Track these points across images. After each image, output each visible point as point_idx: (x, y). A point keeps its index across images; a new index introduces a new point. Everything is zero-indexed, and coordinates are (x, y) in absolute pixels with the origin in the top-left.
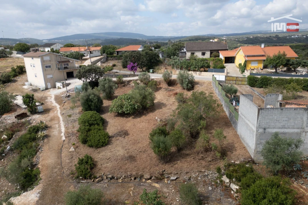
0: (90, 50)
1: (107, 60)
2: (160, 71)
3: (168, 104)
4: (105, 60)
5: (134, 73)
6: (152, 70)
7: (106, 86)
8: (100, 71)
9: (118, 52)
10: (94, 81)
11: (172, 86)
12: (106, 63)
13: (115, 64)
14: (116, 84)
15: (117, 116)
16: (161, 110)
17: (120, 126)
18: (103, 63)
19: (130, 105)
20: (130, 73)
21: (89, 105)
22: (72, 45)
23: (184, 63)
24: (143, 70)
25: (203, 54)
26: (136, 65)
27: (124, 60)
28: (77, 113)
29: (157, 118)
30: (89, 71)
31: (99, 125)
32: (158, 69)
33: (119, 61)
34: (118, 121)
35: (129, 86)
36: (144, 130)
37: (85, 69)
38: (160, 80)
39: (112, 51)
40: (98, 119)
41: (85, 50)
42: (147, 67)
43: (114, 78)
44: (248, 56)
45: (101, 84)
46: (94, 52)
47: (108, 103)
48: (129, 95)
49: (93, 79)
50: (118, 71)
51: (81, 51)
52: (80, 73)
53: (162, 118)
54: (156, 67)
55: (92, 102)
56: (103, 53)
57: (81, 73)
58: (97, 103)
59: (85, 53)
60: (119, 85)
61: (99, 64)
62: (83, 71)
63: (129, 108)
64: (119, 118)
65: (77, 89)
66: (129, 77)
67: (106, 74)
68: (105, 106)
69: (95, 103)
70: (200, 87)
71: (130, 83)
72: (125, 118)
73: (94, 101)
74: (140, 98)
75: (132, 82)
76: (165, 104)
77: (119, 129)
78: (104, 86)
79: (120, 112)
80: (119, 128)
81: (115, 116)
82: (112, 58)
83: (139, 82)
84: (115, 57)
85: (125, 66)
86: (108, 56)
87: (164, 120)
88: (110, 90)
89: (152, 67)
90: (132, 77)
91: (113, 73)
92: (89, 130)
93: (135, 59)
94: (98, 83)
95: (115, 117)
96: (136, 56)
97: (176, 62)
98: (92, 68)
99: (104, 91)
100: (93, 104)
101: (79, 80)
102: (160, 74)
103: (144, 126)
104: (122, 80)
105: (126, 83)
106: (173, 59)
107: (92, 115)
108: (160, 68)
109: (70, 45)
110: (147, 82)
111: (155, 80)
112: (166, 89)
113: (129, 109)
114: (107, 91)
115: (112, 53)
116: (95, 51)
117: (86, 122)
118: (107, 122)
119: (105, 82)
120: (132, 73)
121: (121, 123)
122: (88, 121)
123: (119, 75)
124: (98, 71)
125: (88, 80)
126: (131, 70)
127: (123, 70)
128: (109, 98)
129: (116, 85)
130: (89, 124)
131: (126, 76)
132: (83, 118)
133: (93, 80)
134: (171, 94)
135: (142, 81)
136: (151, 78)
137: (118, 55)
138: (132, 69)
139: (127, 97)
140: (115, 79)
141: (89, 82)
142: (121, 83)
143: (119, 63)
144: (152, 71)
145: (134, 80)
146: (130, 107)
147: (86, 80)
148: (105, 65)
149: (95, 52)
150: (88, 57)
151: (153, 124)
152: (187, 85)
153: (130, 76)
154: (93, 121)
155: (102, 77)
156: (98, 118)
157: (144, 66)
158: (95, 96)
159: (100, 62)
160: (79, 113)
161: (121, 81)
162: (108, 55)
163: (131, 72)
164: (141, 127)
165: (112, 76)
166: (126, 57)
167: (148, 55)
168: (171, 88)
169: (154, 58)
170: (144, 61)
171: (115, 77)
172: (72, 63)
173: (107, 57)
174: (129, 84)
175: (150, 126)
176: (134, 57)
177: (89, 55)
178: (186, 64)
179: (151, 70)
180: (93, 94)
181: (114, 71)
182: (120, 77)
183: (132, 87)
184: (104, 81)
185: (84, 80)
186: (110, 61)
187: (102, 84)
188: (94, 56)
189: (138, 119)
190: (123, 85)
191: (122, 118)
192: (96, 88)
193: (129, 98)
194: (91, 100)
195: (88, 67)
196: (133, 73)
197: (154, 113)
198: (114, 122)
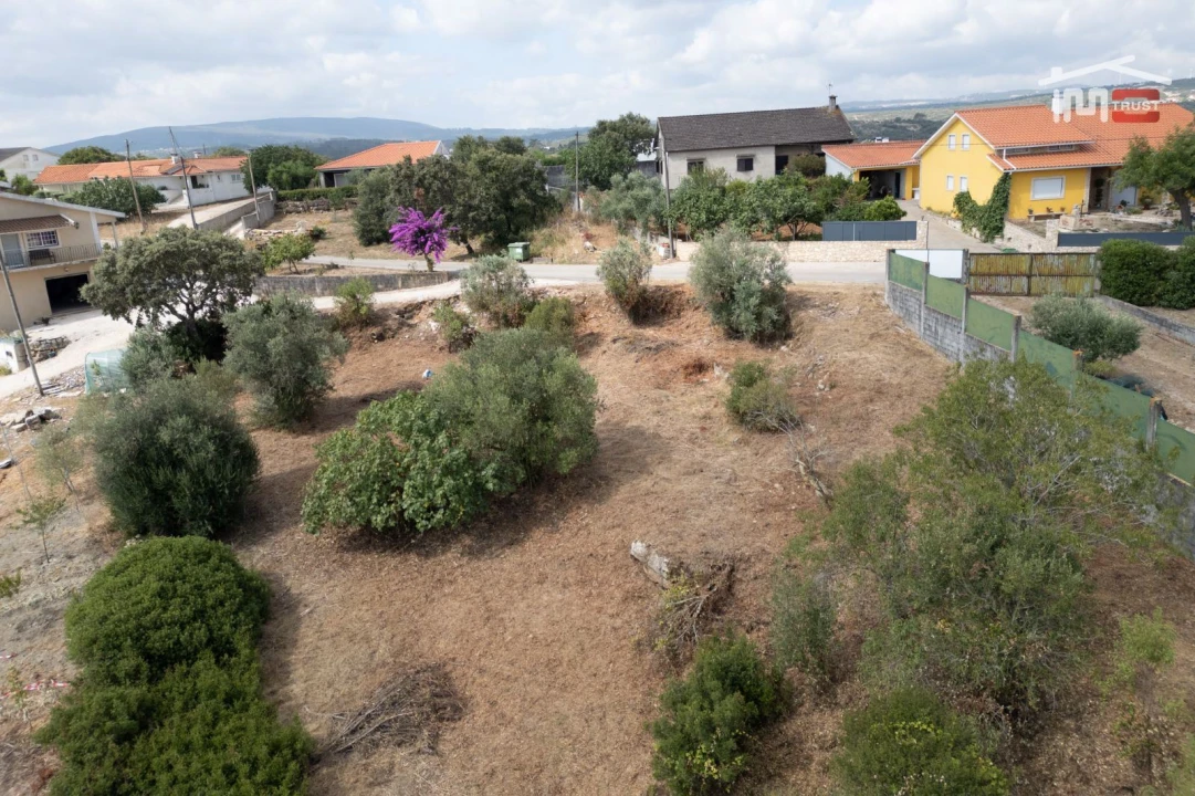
0: (194, 172)
1: (278, 212)
2: (560, 250)
3: (672, 434)
4: (268, 211)
5: (430, 263)
6: (522, 244)
7: (276, 345)
8: (232, 258)
9: (329, 176)
10: (203, 320)
11: (654, 324)
12: (275, 224)
13: (321, 227)
14: (334, 329)
15: (356, 549)
16: (645, 483)
17: (387, 633)
18: (259, 228)
19: (448, 471)
20: (406, 268)
21: (154, 491)
22: (103, 151)
23: (692, 202)
24: (469, 248)
25: (746, 164)
26: (438, 224)
27: (366, 206)
28: (74, 549)
29: (638, 548)
30: (169, 262)
31: (232, 652)
32: (549, 241)
33: (340, 214)
34: (368, 588)
35: (410, 339)
36: (569, 651)
37: (141, 253)
38: (581, 293)
39: (301, 170)
40: (222, 604)
41: (166, 174)
42: (490, 234)
43: (323, 295)
44: (1013, 153)
45: (239, 338)
46: (212, 181)
47: (291, 452)
48: (436, 399)
49: (196, 309)
50: (340, 260)
51: (146, 178)
52: (114, 278)
53: (680, 546)
54: (535, 233)
55: (177, 464)
56: (258, 186)
57: (121, 278)
58: (210, 473)
59: (164, 188)
60: (354, 333)
61: (237, 231)
62: (131, 263)
63: (439, 492)
64: (372, 558)
65: (98, 373)
66: (405, 286)
67: (277, 280)
68: (276, 471)
69: (201, 471)
70: (829, 320)
71: (411, 317)
72: (413, 558)
73: (193, 461)
74: (515, 418)
75: (422, 314)
76: (657, 436)
77: (384, 664)
78: (259, 348)
79: (378, 521)
80: (383, 651)
81: (344, 549)
82: (303, 203)
83: (463, 308)
84: (316, 196)
85: (374, 235)
86: (282, 192)
87: (700, 568)
88: (301, 372)
89: (517, 232)
90: (420, 285)
91: (311, 271)
92: (147, 716)
93: (427, 191)
94: (225, 331)
95: (348, 557)
96: (435, 177)
97: (646, 201)
98: (184, 244)
99: (264, 377)
100: (184, 478)
101: (109, 317)
102: (562, 263)
103: (557, 616)
104: (370, 306)
105: (390, 322)
106: (623, 185)
107: (173, 580)
108: (558, 235)
109: (91, 155)
110: (516, 309)
111: (553, 293)
112: (632, 344)
113: (444, 496)
114: (284, 376)
115: (299, 182)
116: (219, 174)
117: (119, 648)
118: (291, 605)
119: (268, 322)
120: (422, 265)
121: (391, 603)
122: (139, 637)
123: (347, 279)
124: (226, 262)
125: (168, 319)
126: (413, 252)
127: (367, 253)
128: (299, 419)
129: (338, 336)
130: (148, 655)
131: (388, 282)
132: (102, 609)
133: (199, 315)
134: (668, 367)
135: (482, 306)
136: (531, 286)
137: (333, 189)
138: (421, 241)
139: (423, 417)
140: (325, 303)
141: (174, 332)
142: (365, 324)
143: (341, 224)
144: (520, 251)
145: (433, 302)
146: (449, 482)
147: (155, 318)
148: (266, 235)
149: (215, 178)
150: (183, 203)
151: (618, 595)
152: (759, 317)
153: (411, 281)
154: (182, 628)
155: (249, 294)
156: (220, 591)
157: (480, 228)
158: (196, 423)
159: (240, 225)
160: (94, 543)
161: (363, 310)
162: (281, 188)
163: (411, 261)
164: (539, 625)
165: (310, 287)
166: (378, 190)
167: (493, 174)
168: (649, 332)
169: (524, 185)
170: (476, 202)
171: (324, 289)
172: (77, 225)
173: (280, 199)
174: (410, 326)
175: (600, 610)
176: (420, 183)
177: (185, 197)
178: (703, 204)
179: (516, 244)
180: (185, 408)
181: (318, 259)
182: (355, 290)
183: (426, 339)
184: (259, 320)
185: (139, 319)
186: (293, 218)
187: (250, 337)
188: (213, 200)
189: (508, 563)
190: (375, 331)
191: (392, 561)
192: (207, 369)
193: (439, 425)
194: (169, 451)
195: (163, 241)
196: (425, 263)
197: (604, 508)
198: (342, 601)
